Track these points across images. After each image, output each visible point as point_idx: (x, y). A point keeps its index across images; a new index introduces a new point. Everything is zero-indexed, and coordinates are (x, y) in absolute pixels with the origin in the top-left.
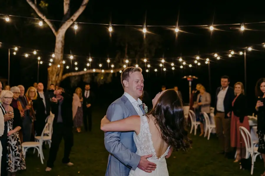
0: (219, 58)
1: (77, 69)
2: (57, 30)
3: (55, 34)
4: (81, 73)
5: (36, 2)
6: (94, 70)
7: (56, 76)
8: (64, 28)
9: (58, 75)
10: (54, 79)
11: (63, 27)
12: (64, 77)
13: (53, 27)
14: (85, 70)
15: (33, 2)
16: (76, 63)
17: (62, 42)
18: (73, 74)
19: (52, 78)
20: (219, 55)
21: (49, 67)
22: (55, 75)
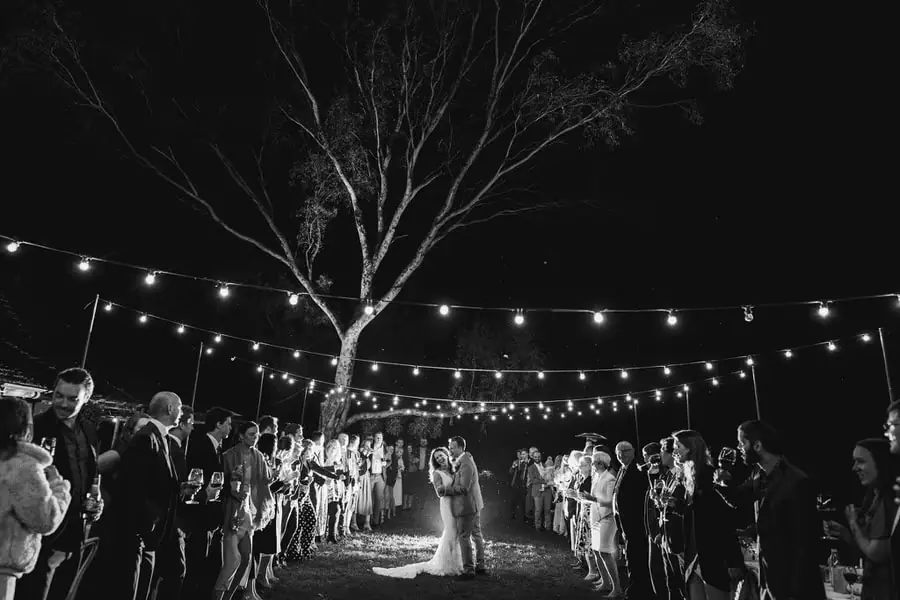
0: (658, 399)
1: (375, 407)
2: (344, 331)
3: (341, 336)
4: (384, 415)
5: (310, 278)
6: (408, 412)
7: (336, 417)
8: (357, 327)
9: (339, 416)
10: (330, 424)
11: (356, 325)
12: (350, 421)
13: (338, 323)
14: (392, 409)
15: (306, 278)
16: (374, 399)
17: (352, 353)
18: (369, 416)
19: (327, 423)
20: (661, 397)
21: (325, 399)
22: (333, 416)
